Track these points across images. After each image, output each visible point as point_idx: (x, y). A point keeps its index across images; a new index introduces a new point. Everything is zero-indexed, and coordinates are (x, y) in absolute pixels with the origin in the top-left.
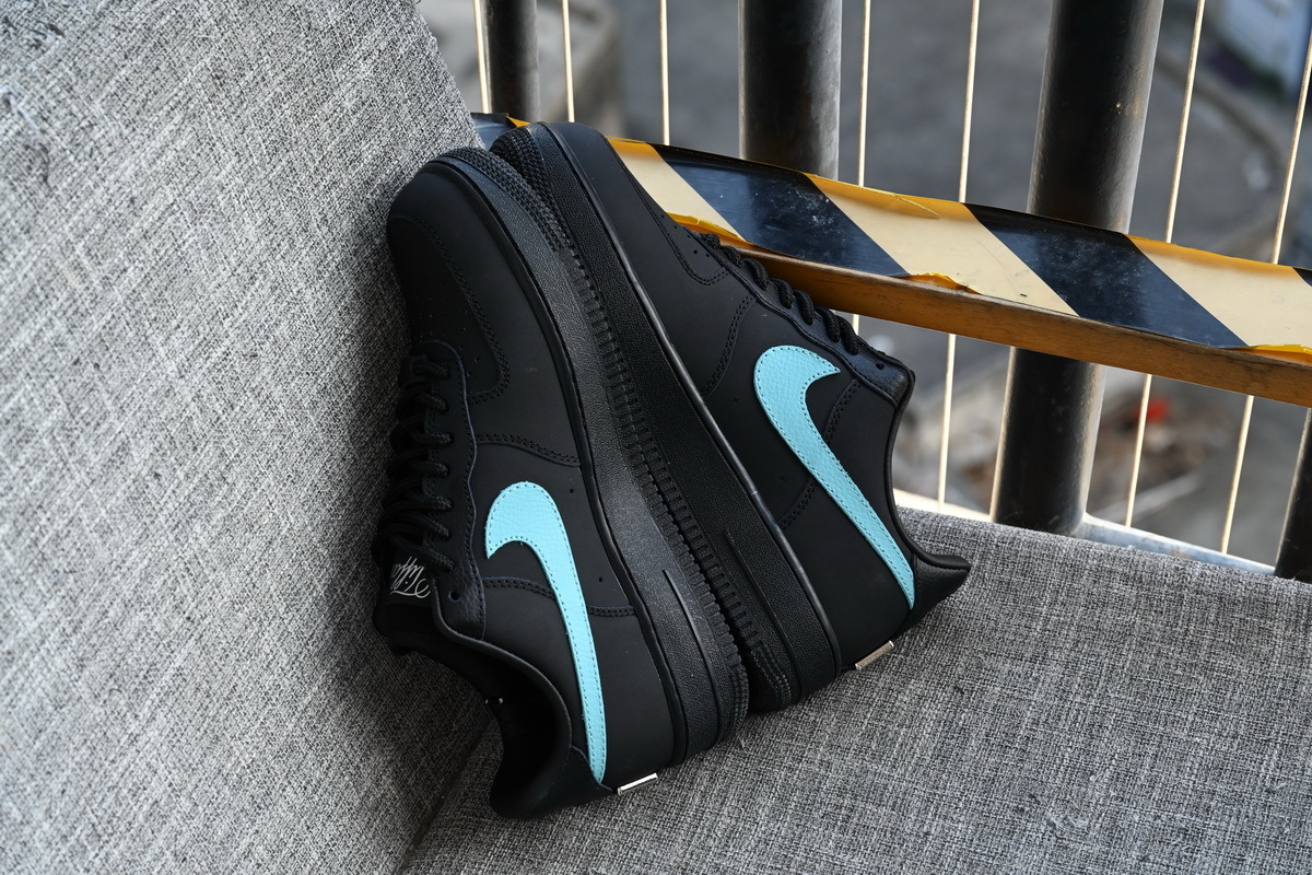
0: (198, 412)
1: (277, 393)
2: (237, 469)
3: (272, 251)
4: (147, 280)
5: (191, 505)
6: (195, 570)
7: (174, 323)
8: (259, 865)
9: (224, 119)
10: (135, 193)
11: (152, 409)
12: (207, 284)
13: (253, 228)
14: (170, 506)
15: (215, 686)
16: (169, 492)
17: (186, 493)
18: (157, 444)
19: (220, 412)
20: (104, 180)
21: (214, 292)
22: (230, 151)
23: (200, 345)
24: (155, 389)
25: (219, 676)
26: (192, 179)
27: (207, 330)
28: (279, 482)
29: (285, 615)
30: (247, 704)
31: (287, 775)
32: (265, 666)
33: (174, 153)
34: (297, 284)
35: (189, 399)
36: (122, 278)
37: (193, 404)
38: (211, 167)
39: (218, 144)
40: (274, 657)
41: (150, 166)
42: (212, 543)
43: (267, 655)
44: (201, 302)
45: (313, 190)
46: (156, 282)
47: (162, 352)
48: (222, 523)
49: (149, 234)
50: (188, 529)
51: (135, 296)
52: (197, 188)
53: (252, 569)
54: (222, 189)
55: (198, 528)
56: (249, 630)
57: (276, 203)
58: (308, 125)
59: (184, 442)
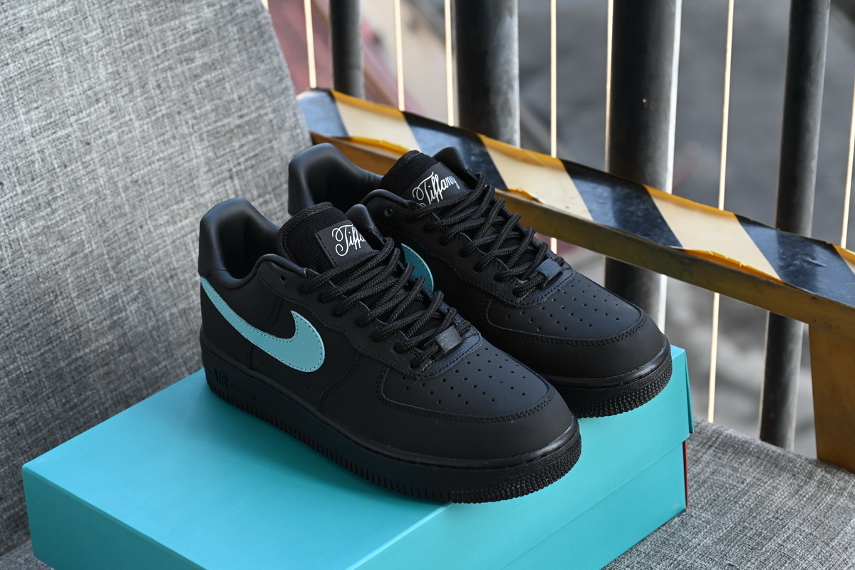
0: (40, 160)
1: (101, 171)
2: (60, 202)
3: (115, 90)
4: (21, 75)
5: (22, 210)
6: (15, 247)
7: (35, 105)
8: (19, 434)
9: (97, 6)
10: (24, 25)
11: (7, 146)
12: (64, 92)
13: (104, 73)
14: (7, 204)
15: (13, 318)
16: (8, 196)
17: (20, 201)
18: (6, 166)
19: (56, 166)
20: (5, 11)
21: (68, 98)
22: (97, 24)
23: (50, 123)
24: (12, 136)
25: (18, 314)
26: (67, 31)
27: (58, 117)
28: (90, 222)
29: (76, 299)
30: (34, 338)
31: (53, 392)
32: (53, 322)
33: (57, 12)
34: (129, 115)
35: (36, 150)
36: (5, 68)
37: (37, 155)
38: (82, 29)
39: (90, 18)
40: (61, 320)
41: (39, 14)
42: (32, 237)
43: (56, 316)
44: (57, 100)
45: (153, 67)
46: (27, 78)
47: (23, 118)
48: (41, 228)
49: (29, 50)
50: (16, 222)
51: (11, 80)
52: (69, 37)
53: (58, 263)
54: (87, 43)
55: (23, 224)
56: (47, 297)
57: (124, 64)
58: (157, 29)
59: (26, 173)
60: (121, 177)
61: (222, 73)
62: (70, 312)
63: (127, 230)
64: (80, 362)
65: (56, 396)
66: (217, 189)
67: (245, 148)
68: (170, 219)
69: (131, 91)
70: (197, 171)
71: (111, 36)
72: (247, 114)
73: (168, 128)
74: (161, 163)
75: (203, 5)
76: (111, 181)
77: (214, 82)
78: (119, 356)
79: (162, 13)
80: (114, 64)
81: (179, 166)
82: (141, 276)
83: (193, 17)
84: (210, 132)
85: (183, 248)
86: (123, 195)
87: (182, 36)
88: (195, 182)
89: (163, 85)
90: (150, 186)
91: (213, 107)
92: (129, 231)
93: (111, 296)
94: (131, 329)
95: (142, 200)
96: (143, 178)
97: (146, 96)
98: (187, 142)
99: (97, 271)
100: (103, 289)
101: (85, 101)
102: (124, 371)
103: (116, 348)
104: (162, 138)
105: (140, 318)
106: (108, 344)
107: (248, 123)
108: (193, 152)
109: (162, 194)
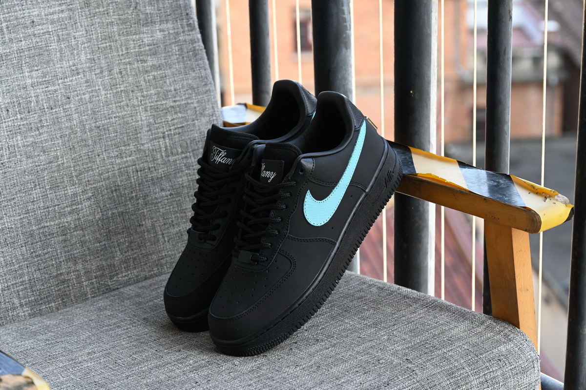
0: (35, 101)
1: (75, 116)
2: (45, 129)
3: (91, 69)
4: (29, 49)
5: (19, 129)
6: (12, 150)
7: (36, 68)
9: (84, 17)
10: (35, 20)
11: (15, 89)
12: (56, 64)
13: (85, 58)
14: (10, 123)
16: (11, 119)
17: (19, 124)
18: (12, 101)
19: (46, 107)
20: (24, 10)
21: (58, 68)
22: (83, 28)
23: (45, 81)
24: (19, 84)
25: (8, 191)
26: (63, 29)
27: (50, 78)
28: (64, 145)
29: (48, 190)
30: (17, 208)
31: (25, 243)
32: (31, 201)
33: (57, 16)
34: (99, 86)
35: (33, 95)
36: (19, 43)
37: (34, 98)
38: (73, 29)
39: (79, 24)
40: (37, 201)
41: (45, 15)
42: (24, 146)
43: (34, 198)
44: (51, 68)
45: (118, 60)
46: (33, 51)
47: (27, 74)
48: (31, 142)
49: (36, 36)
50: (15, 135)
51: (22, 51)
52: (64, 32)
53: (39, 166)
54: (75, 38)
55: (19, 138)
56: (29, 184)
57: (99, 55)
58: (124, 38)
59: (25, 107)
60: (88, 122)
61: (165, 73)
62: (44, 197)
63: (88, 155)
64: (46, 229)
65: (27, 247)
66: (154, 143)
67: (175, 121)
68: (119, 155)
69: (102, 72)
70: (141, 129)
71: (91, 37)
72: (179, 101)
73: (124, 99)
74: (117, 119)
75: (156, 30)
76: (82, 124)
77: (159, 77)
78: (74, 231)
79: (128, 30)
80: (91, 54)
81: (129, 124)
82: (94, 186)
83: (149, 35)
84: (152, 107)
85: (126, 174)
86: (89, 134)
87: (140, 46)
88: (139, 135)
89: (124, 73)
90: (107, 132)
91: (156, 92)
92: (90, 156)
93: (73, 193)
94: (84, 217)
95: (101, 139)
96: (103, 126)
97: (111, 77)
98: (136, 110)
99: (65, 176)
100: (68, 188)
101: (70, 72)
102: (76, 242)
103: (73, 226)
104: (119, 104)
105: (91, 211)
106: (67, 222)
107: (179, 106)
108: (139, 117)
109: (115, 138)
